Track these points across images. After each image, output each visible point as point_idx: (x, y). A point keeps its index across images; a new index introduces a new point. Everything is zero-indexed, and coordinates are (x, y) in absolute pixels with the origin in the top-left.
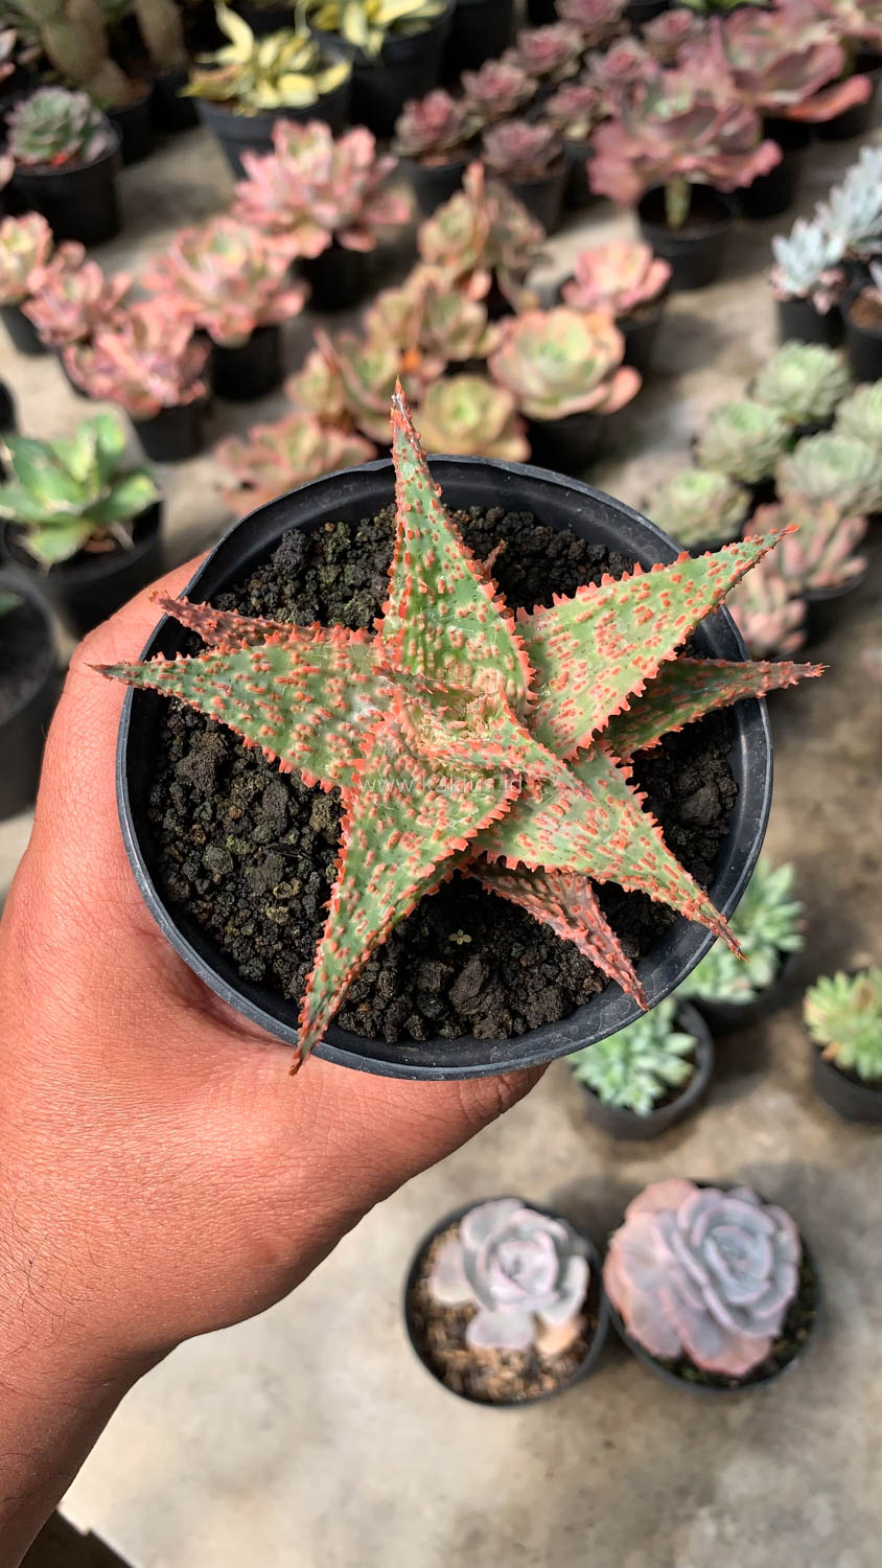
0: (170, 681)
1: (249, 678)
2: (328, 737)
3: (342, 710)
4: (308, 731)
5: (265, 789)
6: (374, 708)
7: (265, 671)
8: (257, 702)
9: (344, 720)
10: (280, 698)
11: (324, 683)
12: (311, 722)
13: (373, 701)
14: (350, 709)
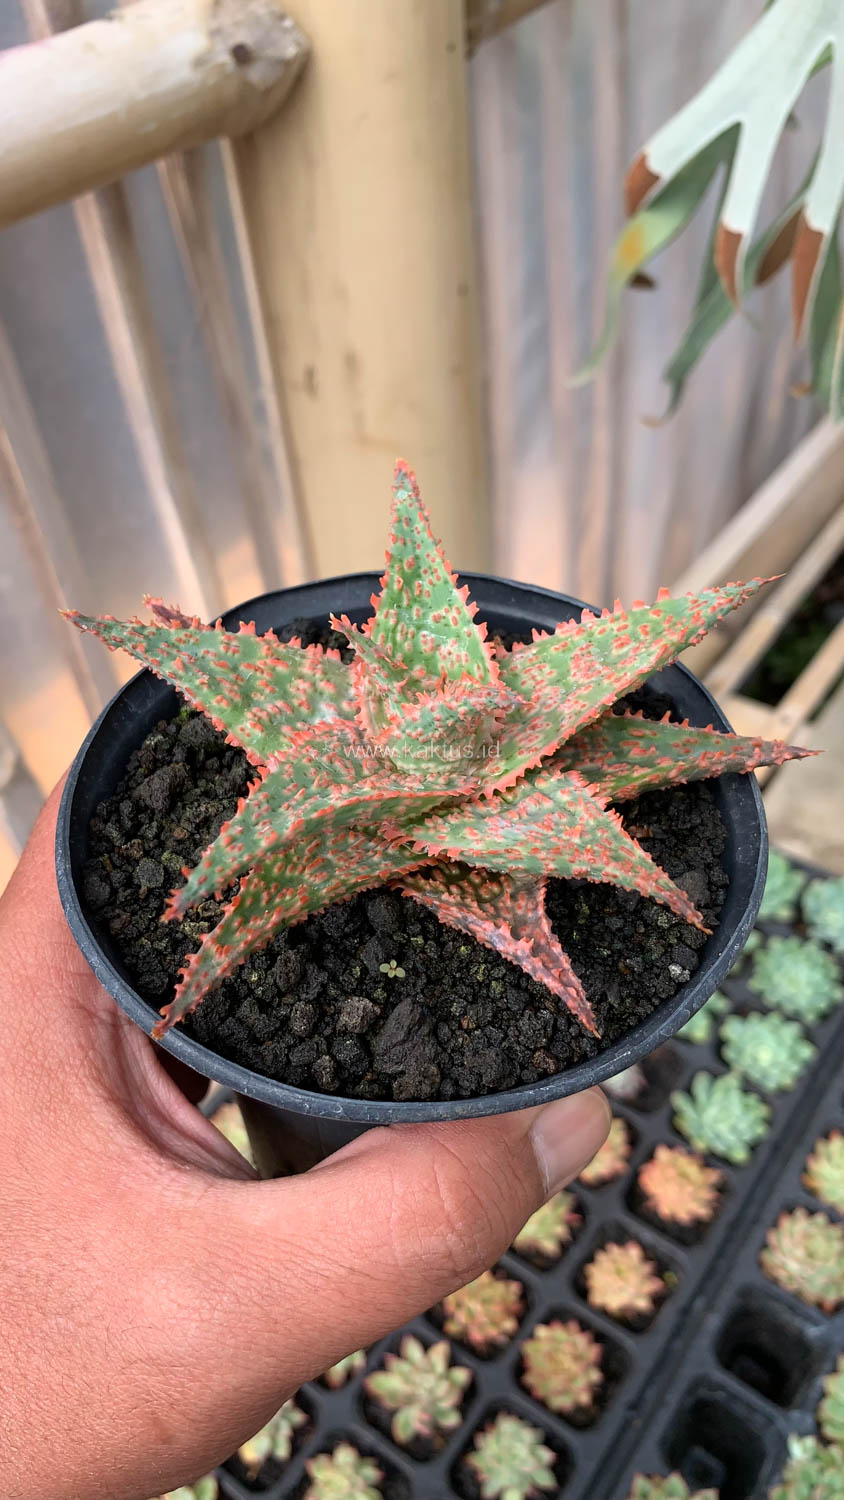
0: (137, 638)
1: (215, 655)
2: (285, 729)
3: (304, 710)
4: (263, 715)
5: (216, 815)
6: (338, 718)
7: (234, 652)
8: (218, 677)
9: (305, 721)
10: (242, 680)
11: (291, 681)
12: (269, 710)
13: (340, 713)
14: (313, 709)
